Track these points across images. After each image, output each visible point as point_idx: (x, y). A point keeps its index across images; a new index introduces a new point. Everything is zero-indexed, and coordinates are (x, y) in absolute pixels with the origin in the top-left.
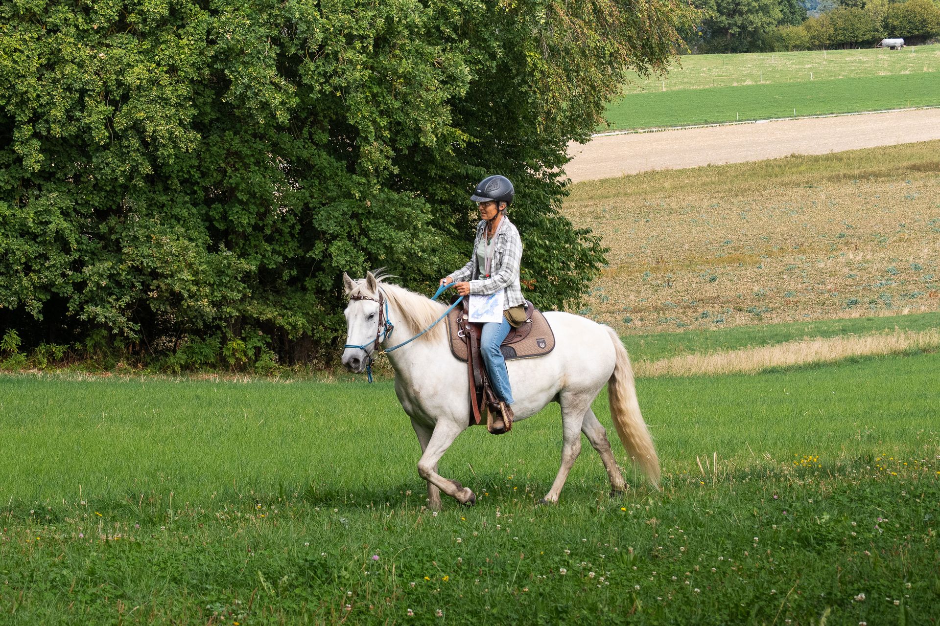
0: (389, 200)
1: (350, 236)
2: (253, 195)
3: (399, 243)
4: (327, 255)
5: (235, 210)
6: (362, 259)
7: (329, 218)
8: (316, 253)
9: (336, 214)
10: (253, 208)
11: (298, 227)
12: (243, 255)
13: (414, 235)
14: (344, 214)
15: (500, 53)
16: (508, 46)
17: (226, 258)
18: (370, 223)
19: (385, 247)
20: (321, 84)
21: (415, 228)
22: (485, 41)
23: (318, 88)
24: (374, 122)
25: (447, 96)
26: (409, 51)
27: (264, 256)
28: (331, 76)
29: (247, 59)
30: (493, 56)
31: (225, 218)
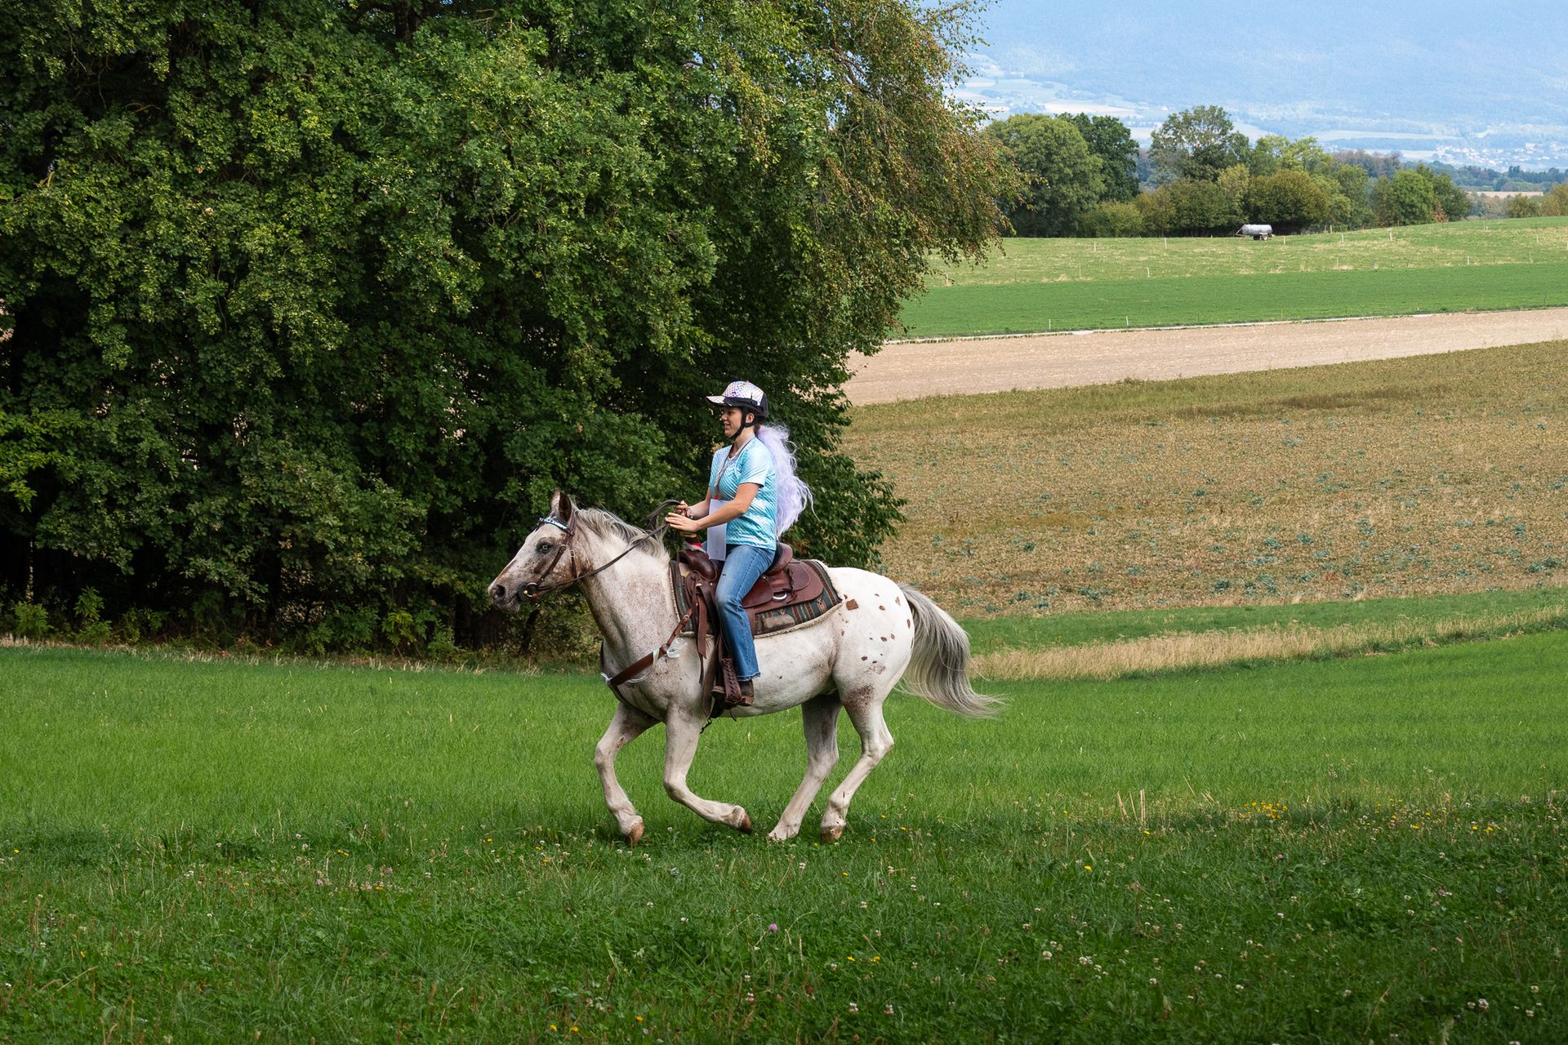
0: (608, 425)
1: (556, 474)
2: (421, 410)
3: (623, 483)
4: (524, 498)
5: (396, 431)
7: (525, 447)
8: (507, 495)
9: (536, 441)
10: (421, 430)
11: (482, 458)
12: (409, 494)
13: (642, 474)
14: (546, 441)
15: (757, 227)
16: (767, 217)
17: (385, 497)
18: (583, 456)
19: (604, 489)
20: (514, 260)
21: (644, 464)
22: (736, 208)
23: (510, 265)
24: (586, 315)
25: (686, 282)
26: (632, 219)
27: (436, 497)
28: (527, 249)
29: (411, 222)
30: (746, 229)
31: (382, 442)
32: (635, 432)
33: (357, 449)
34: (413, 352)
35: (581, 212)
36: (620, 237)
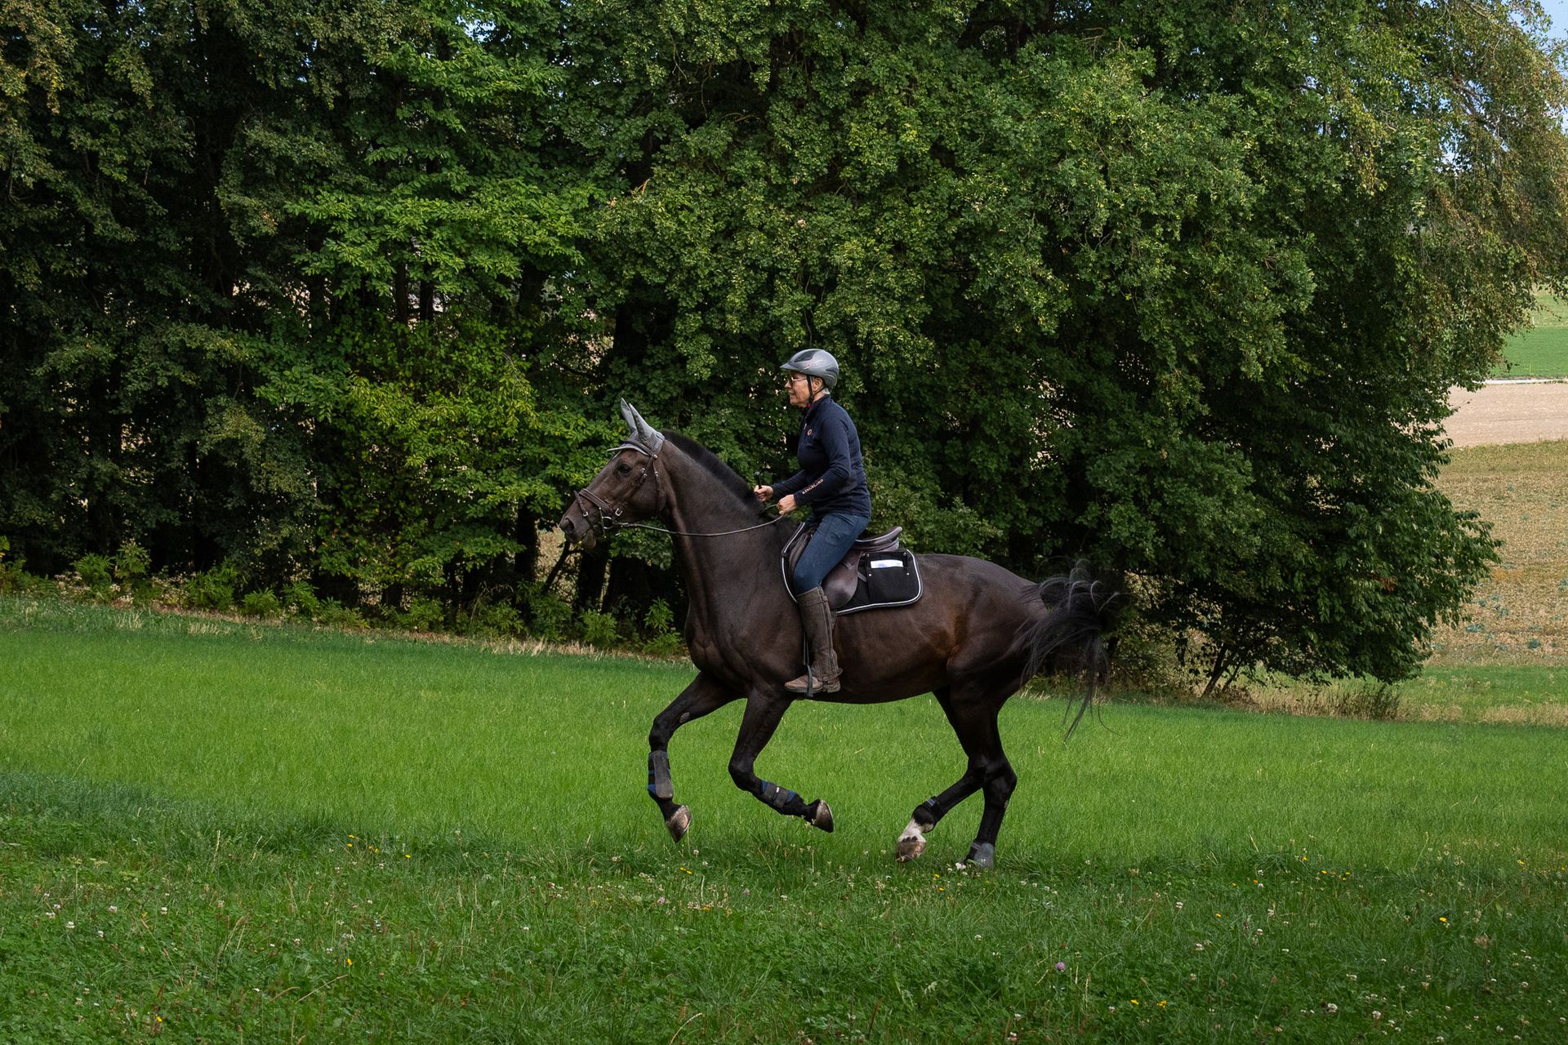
0: (1194, 452)
1: (1137, 500)
2: (1006, 430)
3: (1205, 512)
4: (1104, 523)
5: (979, 449)
6: (1152, 531)
7: (1107, 471)
8: (1087, 519)
9: (1119, 466)
10: (1005, 450)
11: (1065, 482)
12: (987, 514)
13: (1226, 503)
14: (1129, 467)
15: (1361, 255)
16: (1372, 246)
17: (961, 517)
18: (1166, 483)
19: (1186, 517)
20: (1105, 282)
21: (1229, 494)
22: (1341, 235)
23: (1101, 286)
24: (1176, 340)
25: (1280, 310)
26: (1230, 244)
27: (1016, 517)
28: (1119, 272)
29: (1001, 241)
30: (1350, 257)
31: (964, 461)
32: (1221, 461)
33: (939, 467)
34: (1001, 370)
35: (1177, 234)
36: (1215, 262)
